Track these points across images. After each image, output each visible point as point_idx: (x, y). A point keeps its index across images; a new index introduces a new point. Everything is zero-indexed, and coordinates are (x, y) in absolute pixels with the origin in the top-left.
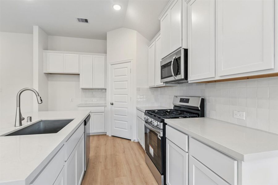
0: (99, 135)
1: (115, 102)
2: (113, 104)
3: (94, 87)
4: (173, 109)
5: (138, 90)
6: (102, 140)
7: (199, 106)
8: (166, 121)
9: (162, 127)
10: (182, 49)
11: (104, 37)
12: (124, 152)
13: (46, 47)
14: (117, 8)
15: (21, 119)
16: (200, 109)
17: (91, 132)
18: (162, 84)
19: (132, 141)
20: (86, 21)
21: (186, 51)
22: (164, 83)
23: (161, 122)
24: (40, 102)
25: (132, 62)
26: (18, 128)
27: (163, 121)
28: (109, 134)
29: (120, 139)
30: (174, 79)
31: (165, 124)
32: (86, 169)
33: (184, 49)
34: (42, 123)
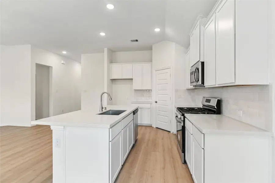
0: (146, 126)
1: (159, 100)
2: (157, 102)
3: (143, 89)
4: (202, 107)
5: (177, 91)
6: (148, 130)
7: (215, 105)
8: (186, 115)
9: (182, 119)
10: (200, 62)
11: (150, 48)
12: (162, 139)
13: (112, 61)
14: (157, 30)
15: (102, 108)
16: (216, 108)
17: (138, 123)
18: (192, 87)
19: (171, 132)
20: (137, 41)
21: (203, 63)
22: (194, 86)
23: (182, 115)
24: (110, 99)
25: (171, 68)
26: (101, 112)
27: (183, 115)
28: (154, 126)
29: (161, 130)
30: (196, 84)
31: (184, 117)
32: (135, 143)
33: (202, 62)
34: (110, 111)
